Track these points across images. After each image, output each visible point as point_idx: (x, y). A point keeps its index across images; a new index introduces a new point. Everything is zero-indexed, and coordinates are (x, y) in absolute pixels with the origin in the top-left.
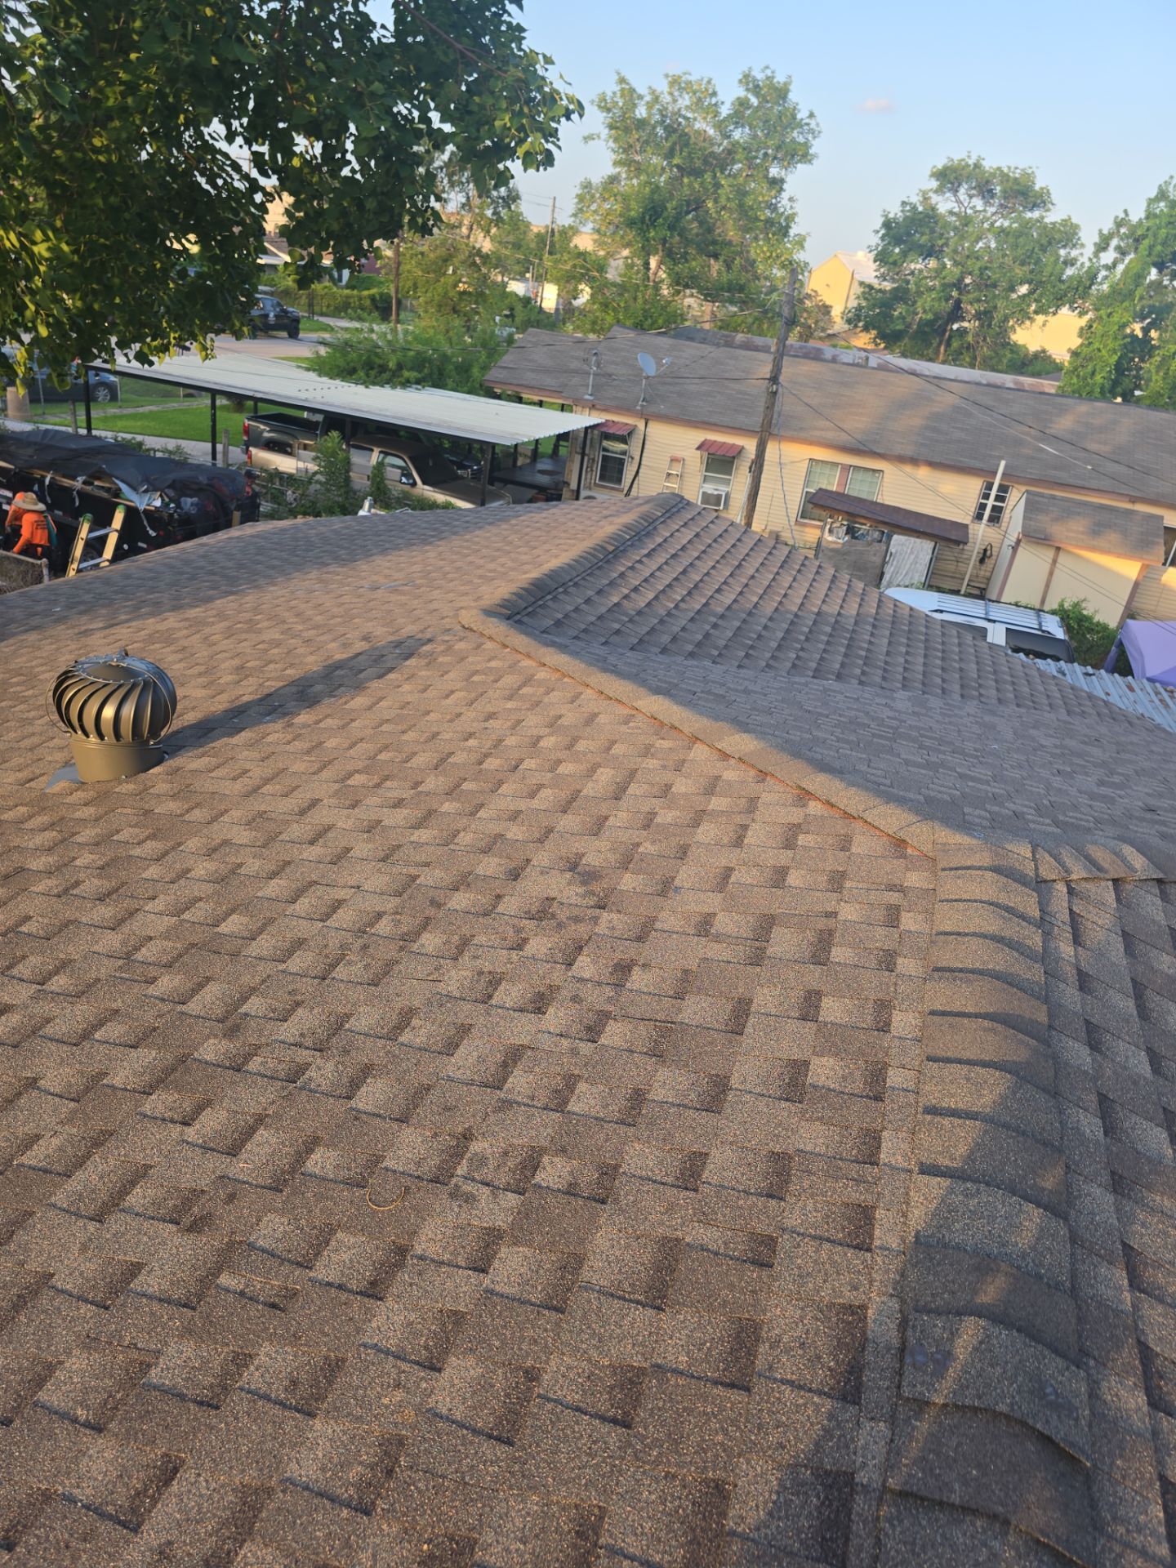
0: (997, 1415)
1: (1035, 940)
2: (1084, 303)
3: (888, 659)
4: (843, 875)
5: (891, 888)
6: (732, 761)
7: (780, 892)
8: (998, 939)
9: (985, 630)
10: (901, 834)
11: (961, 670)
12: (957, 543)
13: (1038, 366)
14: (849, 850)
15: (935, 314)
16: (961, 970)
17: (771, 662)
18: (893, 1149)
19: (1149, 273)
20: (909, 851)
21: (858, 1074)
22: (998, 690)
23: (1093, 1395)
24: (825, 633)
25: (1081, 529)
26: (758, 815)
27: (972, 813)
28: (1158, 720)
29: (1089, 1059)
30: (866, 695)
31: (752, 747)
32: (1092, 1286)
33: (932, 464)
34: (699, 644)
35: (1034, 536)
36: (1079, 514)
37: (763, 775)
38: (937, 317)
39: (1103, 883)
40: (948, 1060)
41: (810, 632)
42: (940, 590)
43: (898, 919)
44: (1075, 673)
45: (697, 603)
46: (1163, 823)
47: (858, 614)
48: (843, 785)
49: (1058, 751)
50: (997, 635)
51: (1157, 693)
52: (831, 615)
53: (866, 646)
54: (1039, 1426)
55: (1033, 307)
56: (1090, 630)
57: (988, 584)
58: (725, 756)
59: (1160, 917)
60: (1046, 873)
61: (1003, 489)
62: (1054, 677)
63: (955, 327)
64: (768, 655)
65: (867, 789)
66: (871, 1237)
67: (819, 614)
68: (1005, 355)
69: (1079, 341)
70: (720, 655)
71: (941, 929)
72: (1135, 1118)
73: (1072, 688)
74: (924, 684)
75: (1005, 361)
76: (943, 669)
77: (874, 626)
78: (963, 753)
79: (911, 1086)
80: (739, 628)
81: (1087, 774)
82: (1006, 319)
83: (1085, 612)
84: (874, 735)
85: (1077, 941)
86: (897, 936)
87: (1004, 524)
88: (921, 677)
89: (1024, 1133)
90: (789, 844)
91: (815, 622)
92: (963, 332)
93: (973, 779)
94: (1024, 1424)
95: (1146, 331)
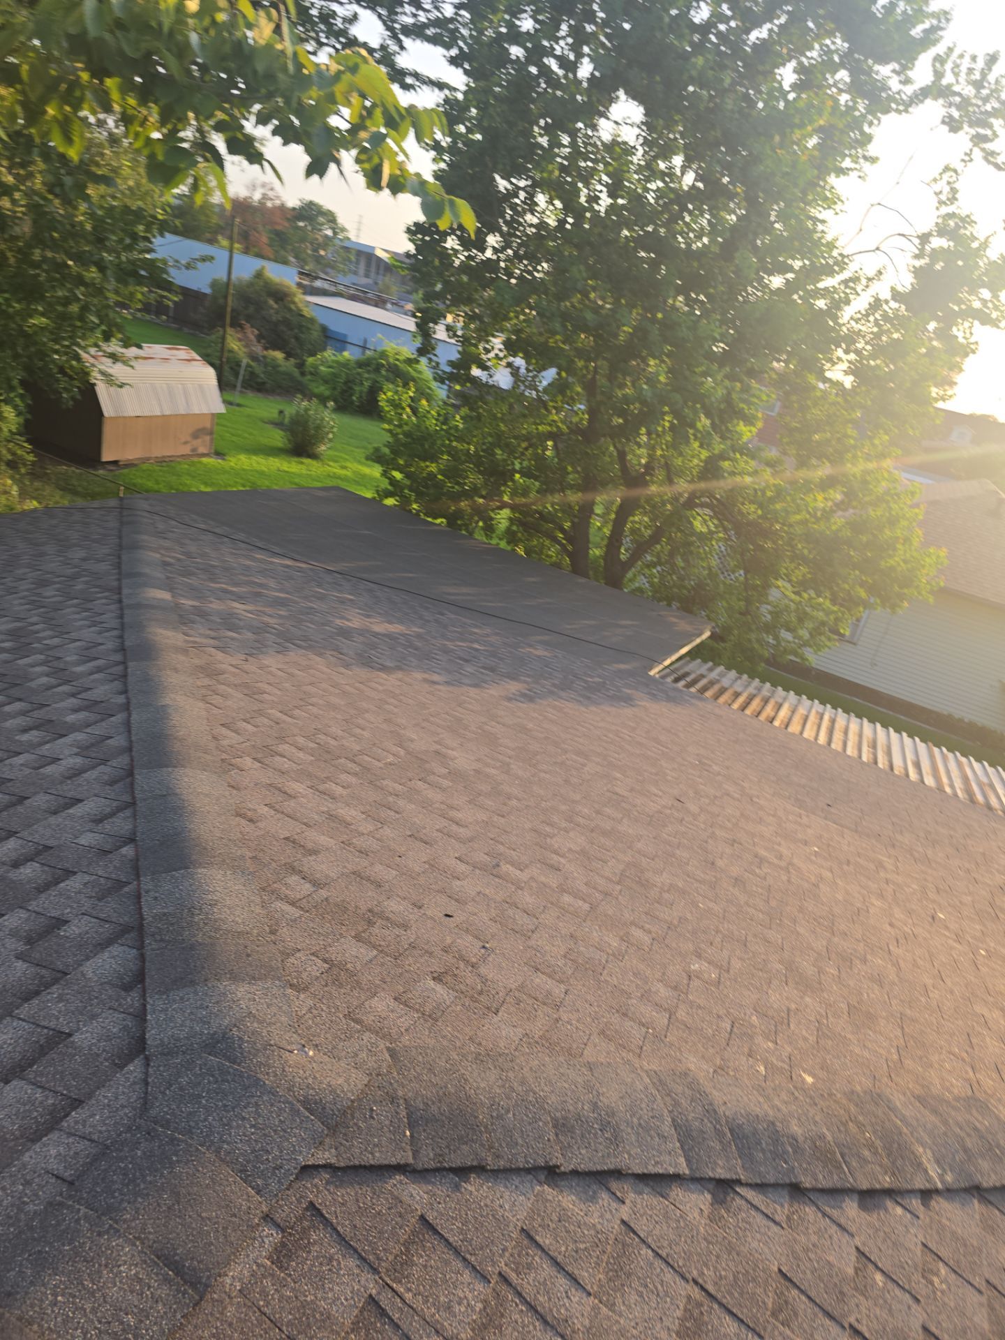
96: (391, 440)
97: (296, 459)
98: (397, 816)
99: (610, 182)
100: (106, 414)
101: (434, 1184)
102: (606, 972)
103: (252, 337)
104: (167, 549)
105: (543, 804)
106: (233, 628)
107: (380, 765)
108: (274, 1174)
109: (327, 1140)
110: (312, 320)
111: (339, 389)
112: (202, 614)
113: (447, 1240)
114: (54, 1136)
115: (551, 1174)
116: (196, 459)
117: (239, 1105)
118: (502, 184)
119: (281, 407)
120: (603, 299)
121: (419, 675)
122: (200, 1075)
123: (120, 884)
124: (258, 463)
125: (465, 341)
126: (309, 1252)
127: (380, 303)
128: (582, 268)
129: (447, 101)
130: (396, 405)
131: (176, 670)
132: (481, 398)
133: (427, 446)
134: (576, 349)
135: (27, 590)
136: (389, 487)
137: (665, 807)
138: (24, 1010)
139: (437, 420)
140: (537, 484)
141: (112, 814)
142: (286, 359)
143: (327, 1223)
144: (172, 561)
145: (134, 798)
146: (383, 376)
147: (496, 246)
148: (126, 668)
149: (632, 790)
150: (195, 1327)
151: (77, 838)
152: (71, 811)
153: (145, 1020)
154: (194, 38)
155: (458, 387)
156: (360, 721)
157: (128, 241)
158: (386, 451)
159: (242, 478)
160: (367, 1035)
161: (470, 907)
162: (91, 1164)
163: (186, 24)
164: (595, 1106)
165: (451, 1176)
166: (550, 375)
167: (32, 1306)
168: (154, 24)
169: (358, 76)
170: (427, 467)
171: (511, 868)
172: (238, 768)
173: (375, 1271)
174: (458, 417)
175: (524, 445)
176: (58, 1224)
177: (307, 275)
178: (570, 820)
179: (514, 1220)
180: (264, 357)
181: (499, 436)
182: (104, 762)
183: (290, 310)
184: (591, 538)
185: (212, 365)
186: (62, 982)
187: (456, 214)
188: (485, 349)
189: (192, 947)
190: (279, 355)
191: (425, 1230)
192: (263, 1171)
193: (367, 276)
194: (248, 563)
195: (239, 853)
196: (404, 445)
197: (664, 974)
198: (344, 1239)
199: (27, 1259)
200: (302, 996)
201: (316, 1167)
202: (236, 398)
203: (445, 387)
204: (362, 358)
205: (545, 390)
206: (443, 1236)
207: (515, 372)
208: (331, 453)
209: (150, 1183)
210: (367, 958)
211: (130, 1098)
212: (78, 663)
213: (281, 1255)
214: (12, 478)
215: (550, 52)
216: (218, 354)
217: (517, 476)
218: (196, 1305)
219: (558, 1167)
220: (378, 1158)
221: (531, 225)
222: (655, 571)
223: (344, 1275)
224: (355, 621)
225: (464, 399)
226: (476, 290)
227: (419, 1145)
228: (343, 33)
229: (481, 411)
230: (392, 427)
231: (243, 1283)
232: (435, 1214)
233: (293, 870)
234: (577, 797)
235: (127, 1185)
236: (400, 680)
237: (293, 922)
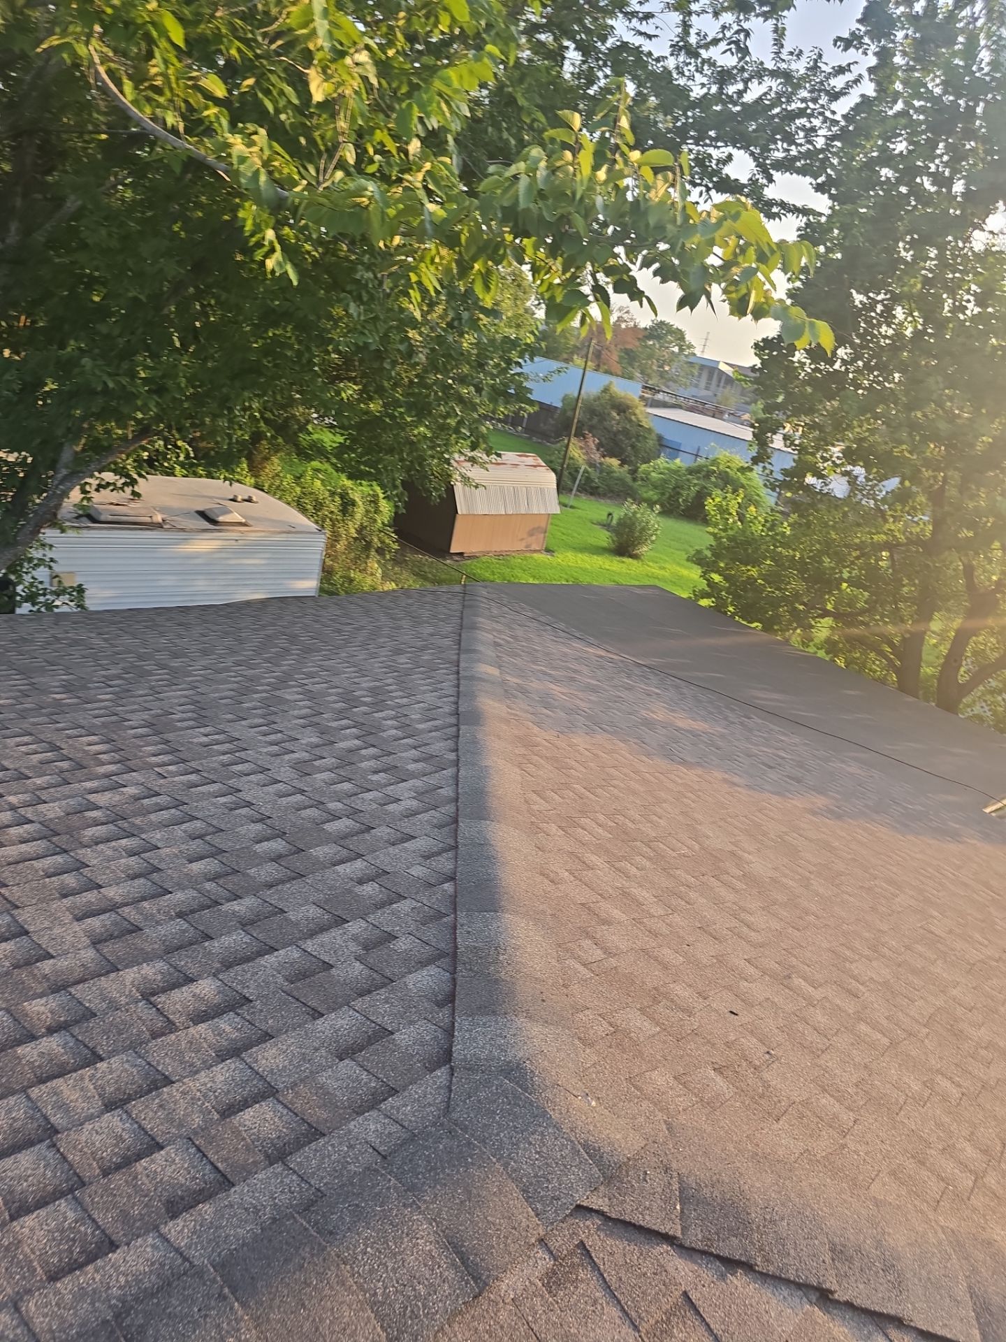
96: (714, 543)
97: (618, 558)
98: (688, 907)
99: (978, 291)
100: (459, 512)
101: (700, 1265)
102: (902, 1113)
103: (593, 446)
104: (499, 632)
105: (845, 927)
106: (548, 706)
107: (674, 854)
108: (551, 1203)
109: (602, 1188)
110: (649, 430)
111: (667, 495)
112: (524, 691)
113: (708, 1325)
114: (374, 1113)
115: (824, 1297)
116: (528, 555)
117: (527, 1130)
118: (858, 298)
119: (611, 511)
120: (961, 409)
121: (718, 775)
122: (497, 1093)
123: (440, 915)
124: (583, 560)
125: (802, 450)
126: (576, 1287)
127: (717, 413)
128: (940, 379)
129: (808, 225)
130: (723, 511)
131: (499, 737)
132: (812, 505)
133: (750, 551)
134: (925, 459)
135: (386, 656)
136: (707, 589)
137: (990, 958)
138: (358, 1003)
139: (763, 526)
140: (866, 594)
141: (439, 853)
142: (621, 465)
143: (595, 1267)
144: (502, 642)
145: (457, 842)
146: (713, 483)
147: (845, 357)
148: (459, 730)
149: (950, 932)
150: (473, 1317)
151: (408, 868)
152: (405, 845)
153: (453, 1036)
154: (599, 201)
155: (789, 495)
156: (659, 810)
157: (503, 365)
158: (708, 553)
159: (566, 574)
160: (645, 1104)
161: (757, 1011)
162: (401, 1146)
163: (595, 190)
164: (878, 1245)
165: (718, 1263)
166: (893, 483)
167: (348, 1248)
168: (568, 192)
169: (738, 222)
170: (748, 570)
171: (803, 983)
172: (544, 832)
173: (636, 1328)
174: (786, 524)
175: (855, 554)
176: (373, 1187)
177: (651, 389)
178: (874, 949)
179: (779, 1329)
180: (601, 464)
181: (828, 544)
182: (435, 808)
183: (630, 421)
184: (924, 657)
185: (554, 470)
186: (389, 987)
187: (815, 334)
188: (822, 457)
189: (496, 982)
190: (615, 462)
191: (687, 1308)
192: (542, 1197)
193: (707, 388)
194: (565, 650)
195: (541, 907)
196: (727, 549)
197: (972, 1133)
198: (609, 1287)
199: (347, 1208)
200: (588, 1051)
201: (591, 1210)
202: (570, 500)
203: (775, 494)
204: (694, 465)
205: (884, 500)
206: (704, 1320)
207: (852, 480)
208: (651, 553)
209: (448, 1175)
210: (651, 1033)
211: (435, 1099)
212: (420, 721)
213: (552, 1281)
214: (379, 562)
215: (925, 171)
216: (560, 461)
217: (845, 585)
218: (475, 1297)
219: (832, 1292)
220: (648, 1221)
221: (885, 337)
222: (1000, 698)
223: (606, 1321)
224: (659, 713)
225: (795, 505)
226: (821, 402)
227: (688, 1223)
228: (717, 172)
229: (811, 518)
230: (716, 531)
231: (516, 1294)
232: (699, 1295)
233: (588, 936)
234: (885, 927)
235: (430, 1171)
236: (699, 776)
237: (584, 982)
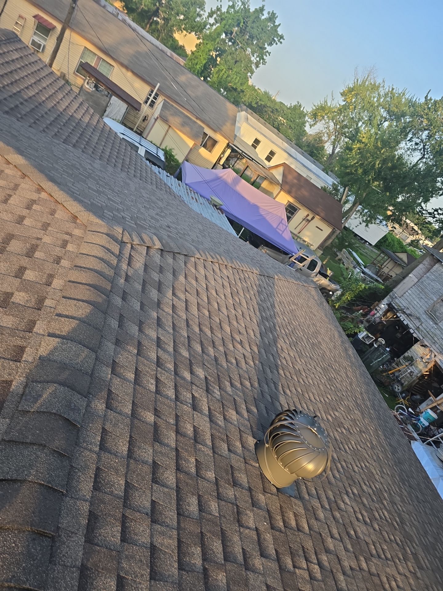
0: (51, 413)
1: (114, 261)
2: (200, 34)
3: (96, 146)
4: (49, 224)
5: (67, 233)
6: (11, 166)
7: (19, 226)
8: (101, 259)
9: (138, 148)
10: (76, 214)
11: (123, 159)
12: (136, 109)
13: (180, 52)
14: (54, 215)
15: (148, 9)
16: (84, 268)
17: (46, 130)
18: (39, 328)
19: (222, 35)
20: (78, 221)
21: (33, 300)
22: (135, 171)
23: (88, 405)
24: (72, 126)
25: (179, 122)
26: (17, 192)
27: (107, 213)
28: (185, 199)
29: (121, 303)
30: (83, 157)
31: (22, 163)
32: (99, 373)
33: (133, 72)
34: (12, 109)
35: (163, 118)
36: (179, 116)
37: (24, 176)
38: (148, 11)
39: (144, 247)
40: (71, 298)
41: (66, 122)
42: (125, 125)
43: (66, 246)
44: (164, 174)
45: (15, 89)
46: (170, 232)
47: (88, 122)
48: (58, 189)
49: (147, 200)
50: (142, 152)
51: (187, 189)
52: (77, 119)
53: (88, 137)
54: (65, 416)
55: (183, 26)
56: (173, 161)
57: (144, 130)
58: (8, 163)
59: (158, 262)
60: (125, 240)
61: (157, 95)
62: (155, 173)
63: (155, 19)
64: (45, 126)
65: (68, 193)
66: (22, 358)
67: (71, 116)
68: (170, 41)
69: (195, 49)
70: (22, 118)
71: (82, 252)
72: (130, 323)
73: (160, 179)
74: (108, 160)
75: (170, 43)
76: (117, 157)
77: (94, 130)
78: (113, 191)
79: (53, 306)
80: (33, 109)
81: (154, 210)
82: (173, 26)
83: (173, 153)
84: (80, 174)
85: (129, 264)
86: (64, 252)
87: (154, 109)
88: (107, 157)
89: (90, 325)
90: (29, 207)
91: (69, 119)
92: (157, 23)
93: (113, 201)
94: (60, 416)
95: (216, 56)
